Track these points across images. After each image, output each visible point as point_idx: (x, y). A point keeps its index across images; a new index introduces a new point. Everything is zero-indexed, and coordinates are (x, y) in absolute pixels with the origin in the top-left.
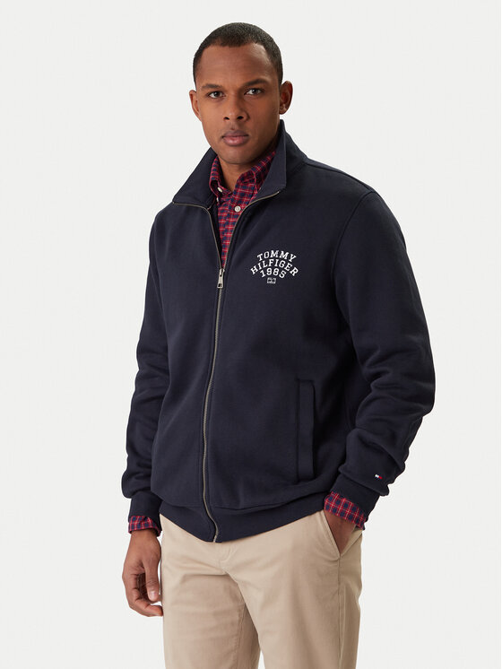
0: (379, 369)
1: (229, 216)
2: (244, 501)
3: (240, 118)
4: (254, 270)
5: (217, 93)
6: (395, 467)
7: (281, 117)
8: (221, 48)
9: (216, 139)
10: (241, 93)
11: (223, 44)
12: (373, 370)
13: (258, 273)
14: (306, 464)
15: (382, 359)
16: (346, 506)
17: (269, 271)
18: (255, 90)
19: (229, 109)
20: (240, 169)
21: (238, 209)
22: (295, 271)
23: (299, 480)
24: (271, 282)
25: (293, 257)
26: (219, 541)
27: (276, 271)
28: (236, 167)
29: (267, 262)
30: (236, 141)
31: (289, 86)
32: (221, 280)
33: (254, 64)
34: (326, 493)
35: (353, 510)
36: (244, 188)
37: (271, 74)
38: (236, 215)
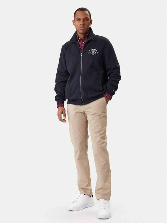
0: (112, 72)
1: (82, 44)
2: (90, 96)
3: (83, 24)
4: (89, 53)
5: (79, 20)
6: (116, 88)
7: (90, 26)
8: (80, 11)
9: (78, 28)
10: (84, 20)
11: (81, 11)
12: (111, 72)
13: (90, 54)
14: (101, 89)
15: (113, 70)
16: (109, 95)
17: (92, 53)
18: (86, 20)
19: (81, 22)
20: (83, 35)
21: (83, 42)
22: (97, 53)
23: (100, 92)
24: (93, 55)
25: (97, 50)
26: (84, 105)
27: (94, 53)
28: (82, 35)
29: (92, 51)
30: (82, 29)
31: (91, 21)
32: (82, 55)
33: (86, 14)
34: (105, 94)
35: (110, 96)
36: (84, 38)
37: (89, 17)
38: (83, 44)
